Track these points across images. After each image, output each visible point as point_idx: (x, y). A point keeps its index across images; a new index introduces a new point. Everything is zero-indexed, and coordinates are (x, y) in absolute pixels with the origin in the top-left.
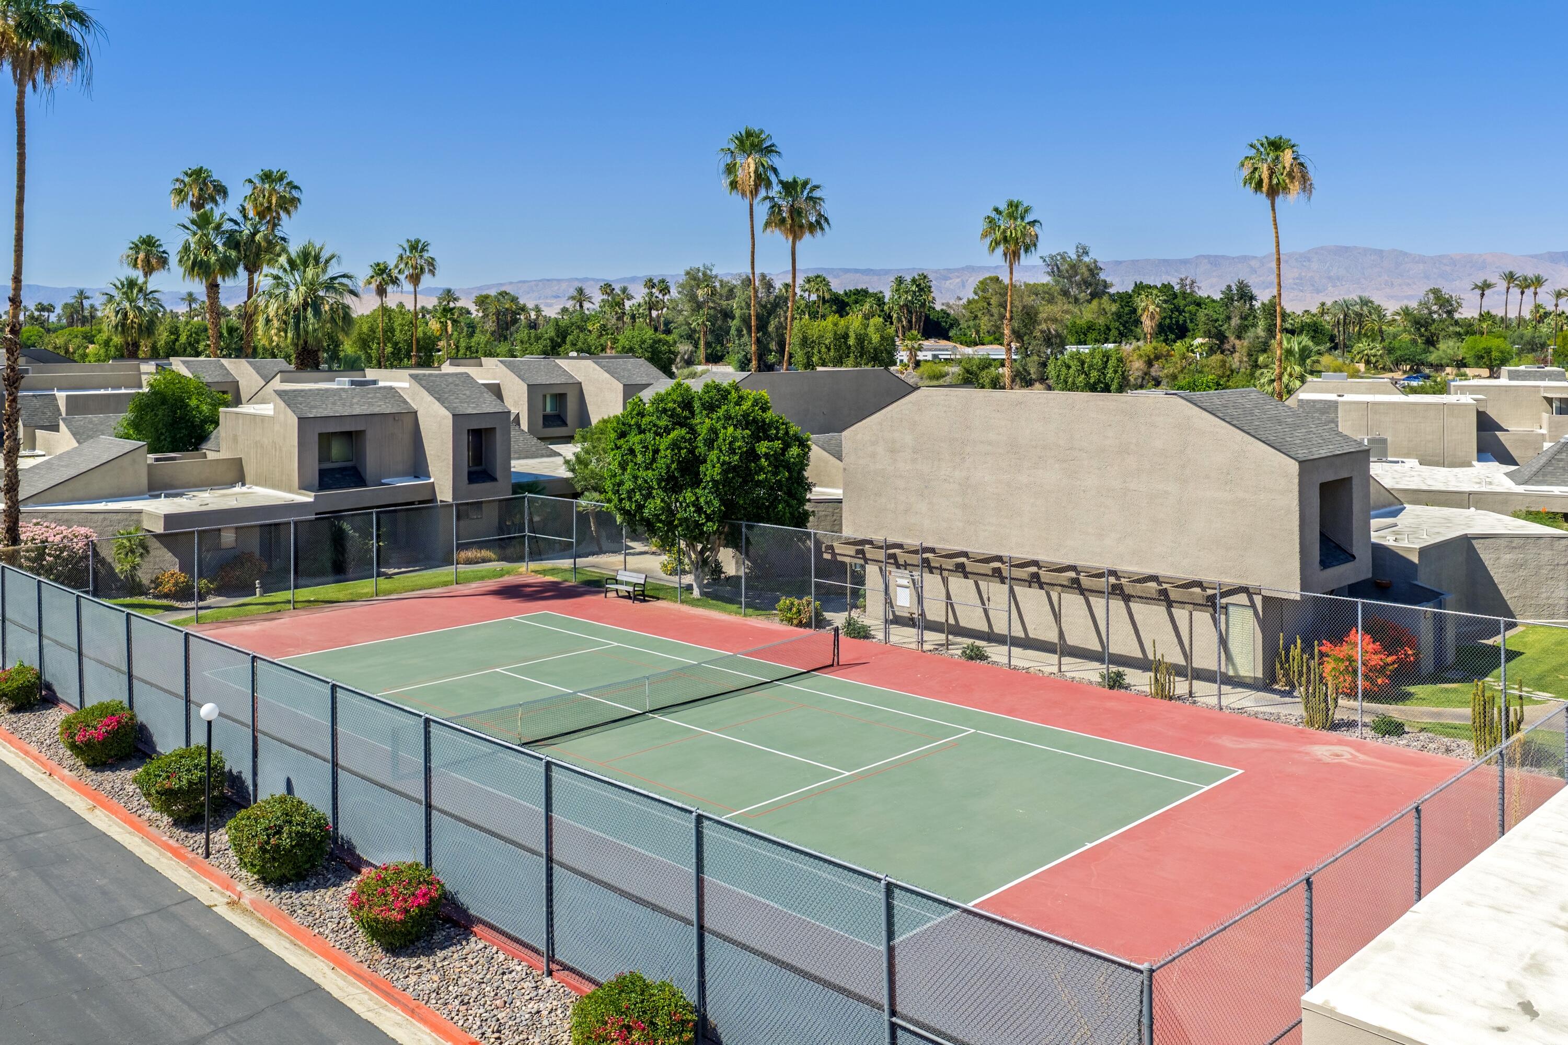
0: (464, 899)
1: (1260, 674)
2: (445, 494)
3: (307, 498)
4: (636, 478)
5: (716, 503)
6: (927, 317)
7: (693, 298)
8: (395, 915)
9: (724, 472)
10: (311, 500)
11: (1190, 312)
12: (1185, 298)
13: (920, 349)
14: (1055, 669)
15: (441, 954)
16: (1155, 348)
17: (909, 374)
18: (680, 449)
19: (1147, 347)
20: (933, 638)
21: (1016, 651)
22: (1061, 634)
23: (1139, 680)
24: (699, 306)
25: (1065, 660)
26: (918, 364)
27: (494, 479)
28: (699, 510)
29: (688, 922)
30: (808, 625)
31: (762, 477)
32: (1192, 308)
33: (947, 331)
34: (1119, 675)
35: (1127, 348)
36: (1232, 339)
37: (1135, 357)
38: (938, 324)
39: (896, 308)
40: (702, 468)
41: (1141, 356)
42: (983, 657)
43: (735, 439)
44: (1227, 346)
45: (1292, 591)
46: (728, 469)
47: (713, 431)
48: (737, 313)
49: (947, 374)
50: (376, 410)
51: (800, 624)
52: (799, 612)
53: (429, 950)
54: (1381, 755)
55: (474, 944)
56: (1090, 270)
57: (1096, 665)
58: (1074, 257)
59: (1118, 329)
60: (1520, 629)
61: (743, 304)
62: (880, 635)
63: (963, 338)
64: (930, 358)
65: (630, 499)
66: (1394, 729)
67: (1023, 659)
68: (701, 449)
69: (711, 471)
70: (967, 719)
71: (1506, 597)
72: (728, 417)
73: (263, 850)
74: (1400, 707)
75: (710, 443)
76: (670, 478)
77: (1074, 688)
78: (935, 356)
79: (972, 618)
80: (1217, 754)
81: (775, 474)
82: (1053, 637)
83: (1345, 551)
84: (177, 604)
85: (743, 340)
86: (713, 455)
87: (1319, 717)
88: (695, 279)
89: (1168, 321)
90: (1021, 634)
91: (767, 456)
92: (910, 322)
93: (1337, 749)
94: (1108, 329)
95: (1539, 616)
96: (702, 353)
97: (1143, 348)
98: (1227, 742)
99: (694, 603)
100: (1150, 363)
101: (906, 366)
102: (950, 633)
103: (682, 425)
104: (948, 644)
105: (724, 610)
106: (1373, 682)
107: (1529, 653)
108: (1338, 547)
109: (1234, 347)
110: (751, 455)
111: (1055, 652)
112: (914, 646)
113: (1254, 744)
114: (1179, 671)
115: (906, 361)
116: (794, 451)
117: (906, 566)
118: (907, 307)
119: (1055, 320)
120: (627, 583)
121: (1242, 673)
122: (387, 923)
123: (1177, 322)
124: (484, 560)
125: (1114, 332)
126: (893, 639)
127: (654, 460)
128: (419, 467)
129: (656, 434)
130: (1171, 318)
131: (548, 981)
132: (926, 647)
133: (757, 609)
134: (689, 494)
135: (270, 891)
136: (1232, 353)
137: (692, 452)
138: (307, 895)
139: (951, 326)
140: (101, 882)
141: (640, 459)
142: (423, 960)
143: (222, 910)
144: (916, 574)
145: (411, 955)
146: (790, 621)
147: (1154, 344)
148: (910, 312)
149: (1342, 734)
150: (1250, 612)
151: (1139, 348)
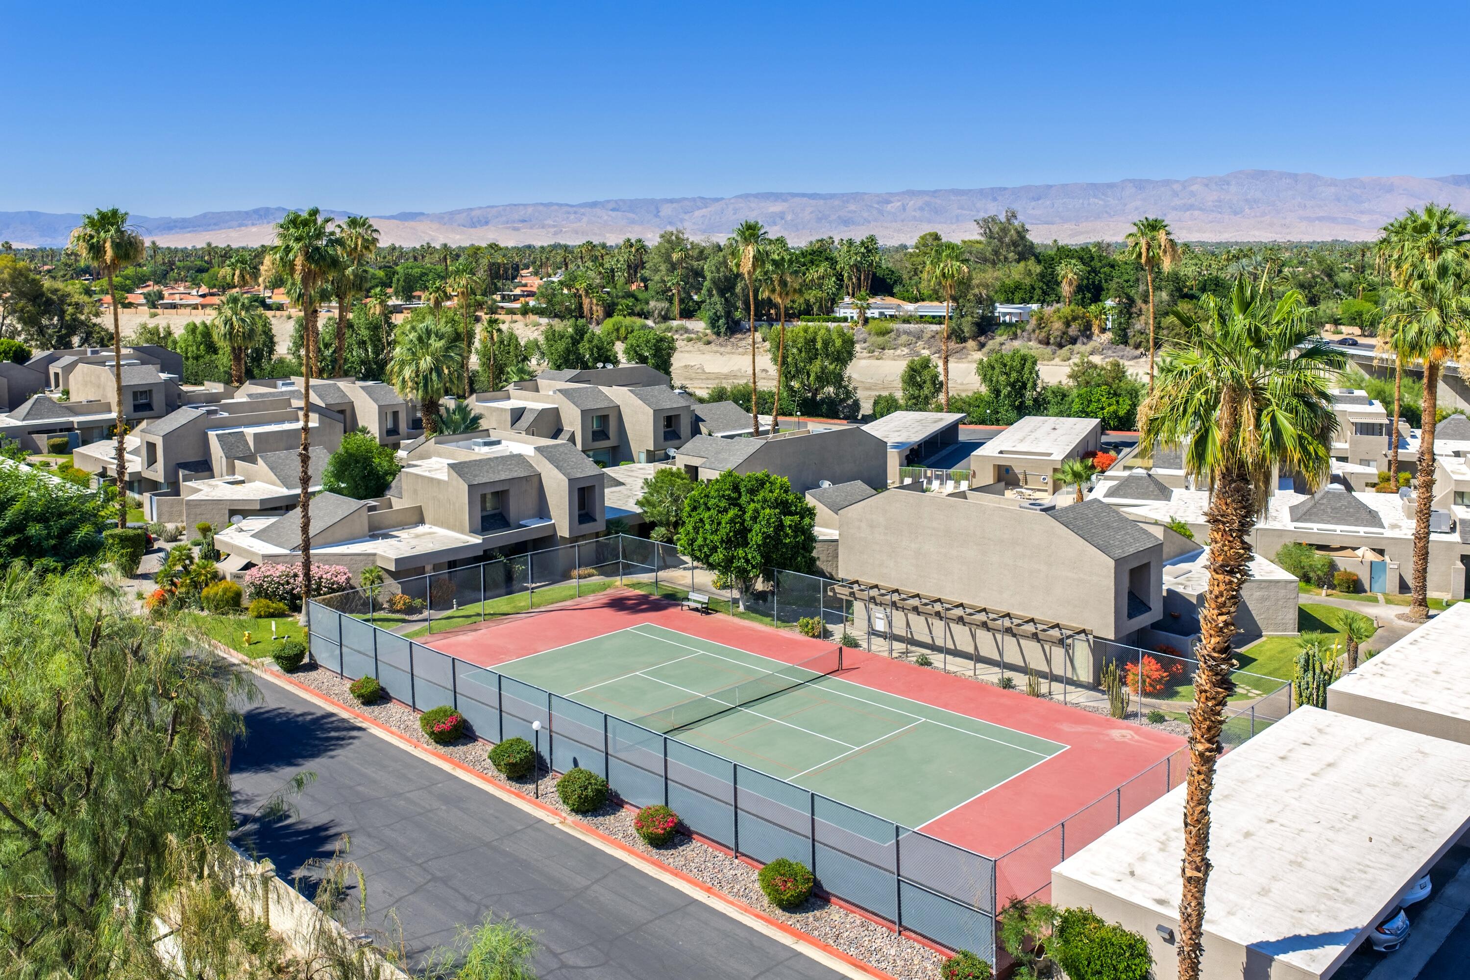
0: (687, 822)
1: (1091, 681)
2: (564, 531)
3: (477, 540)
4: (705, 539)
5: (759, 558)
6: (874, 274)
7: (667, 258)
8: (660, 831)
9: (765, 538)
10: (480, 541)
11: (1105, 273)
12: (1100, 261)
13: (869, 307)
14: (971, 673)
15: (681, 848)
16: (1073, 311)
17: (859, 330)
18: (736, 523)
19: (1066, 309)
20: (899, 646)
21: (949, 658)
22: (976, 648)
23: (1021, 681)
24: (673, 267)
25: (979, 665)
26: (866, 321)
27: (595, 520)
28: (747, 561)
29: (807, 837)
30: (819, 637)
31: (788, 541)
32: (1107, 269)
33: (892, 287)
34: (1009, 680)
35: (1048, 310)
36: (1139, 302)
37: (1055, 318)
38: (883, 280)
39: (847, 267)
40: (749, 536)
41: (1060, 318)
42: (929, 664)
43: (770, 515)
44: (1134, 310)
45: (1109, 634)
46: (766, 537)
47: (756, 511)
48: (709, 275)
49: (892, 331)
50: (515, 475)
51: (813, 636)
52: (813, 628)
53: (675, 847)
54: (1147, 736)
55: (696, 843)
56: (1018, 232)
57: (997, 669)
58: (1003, 220)
59: (1041, 288)
60: (1263, 639)
61: (713, 268)
62: (865, 645)
63: (906, 294)
64: (876, 315)
65: (700, 551)
66: (1158, 718)
67: (956, 665)
68: (748, 523)
69: (755, 538)
70: (920, 711)
71: (1256, 618)
72: (765, 500)
73: (579, 797)
74: (1169, 702)
75: (754, 519)
76: (729, 541)
77: (982, 688)
78: (881, 314)
79: (922, 635)
80: (1058, 735)
81: (795, 537)
82: (971, 650)
83: (1145, 605)
84: (407, 617)
85: (713, 299)
86: (756, 527)
87: (1118, 712)
88: (669, 241)
89: (1085, 281)
90: (952, 647)
91: (790, 526)
92: (859, 279)
93: (1124, 732)
94: (1033, 288)
95: (1276, 631)
96: (676, 309)
97: (1062, 310)
98: (1066, 727)
99: (740, 615)
100: (1068, 324)
101: (856, 323)
102: (908, 643)
103: (735, 505)
104: (907, 652)
105: (761, 622)
106: (1154, 688)
107: (1261, 659)
108: (1142, 602)
109: (1140, 310)
110: (781, 526)
111: (971, 659)
112: (886, 654)
113: (1080, 729)
114: (1044, 675)
115: (855, 318)
116: (807, 521)
117: (881, 604)
118: (857, 267)
119: (987, 286)
120: (695, 601)
121: (1082, 679)
122: (656, 835)
123: (1093, 282)
124: (590, 575)
125: (1038, 292)
126: (873, 648)
127: (717, 530)
128: (543, 512)
129: (719, 512)
130: (1088, 279)
131: (737, 861)
132: (895, 655)
133: (783, 621)
134: (740, 552)
135: (580, 817)
136: (1139, 315)
137: (742, 524)
138: (601, 819)
139: (895, 282)
140: (491, 812)
141: (707, 527)
142: (673, 851)
143: (558, 826)
144: (888, 610)
145: (667, 849)
146: (807, 633)
147: (1072, 307)
148: (858, 270)
149: (1132, 722)
150: (1086, 644)
151: (1058, 310)
